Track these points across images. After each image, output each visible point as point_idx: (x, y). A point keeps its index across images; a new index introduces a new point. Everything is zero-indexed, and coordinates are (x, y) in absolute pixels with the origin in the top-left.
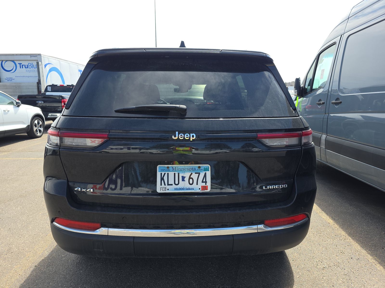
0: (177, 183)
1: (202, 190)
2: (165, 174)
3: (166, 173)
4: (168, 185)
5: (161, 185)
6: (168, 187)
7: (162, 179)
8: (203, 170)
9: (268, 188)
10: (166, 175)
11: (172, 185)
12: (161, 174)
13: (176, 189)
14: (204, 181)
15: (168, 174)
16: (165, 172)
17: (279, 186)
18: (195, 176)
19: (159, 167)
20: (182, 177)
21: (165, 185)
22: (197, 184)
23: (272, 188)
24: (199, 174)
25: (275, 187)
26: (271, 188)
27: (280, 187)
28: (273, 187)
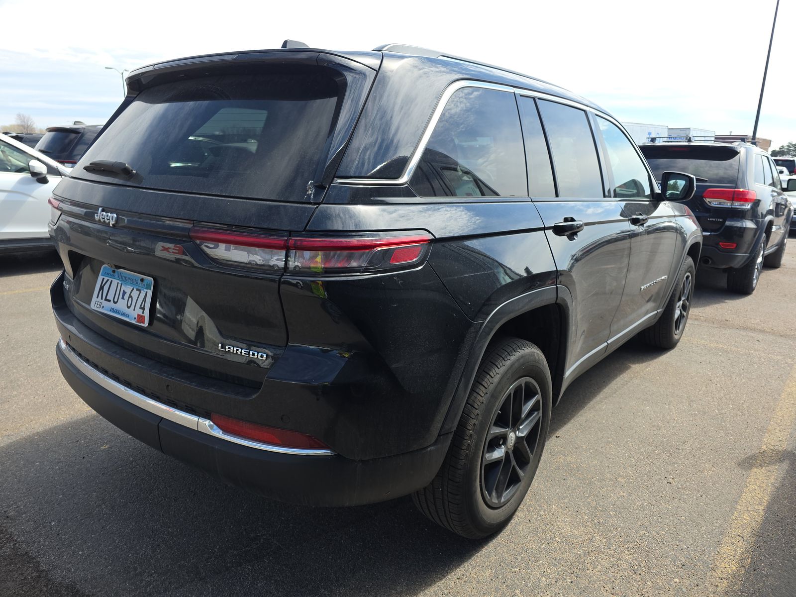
0: (116, 300)
1: (137, 322)
2: (108, 280)
3: (111, 279)
4: (106, 300)
5: (97, 297)
6: (105, 303)
7: (102, 288)
8: (145, 287)
9: (227, 350)
10: (109, 282)
11: (109, 301)
12: (103, 279)
13: (112, 310)
14: (142, 306)
15: (112, 281)
16: (109, 278)
17: (249, 353)
18: (135, 294)
19: (105, 267)
20: (124, 291)
21: (102, 299)
22: (134, 310)
23: (235, 352)
24: (140, 291)
25: (241, 352)
26: (232, 351)
27: (251, 356)
28: (237, 350)
